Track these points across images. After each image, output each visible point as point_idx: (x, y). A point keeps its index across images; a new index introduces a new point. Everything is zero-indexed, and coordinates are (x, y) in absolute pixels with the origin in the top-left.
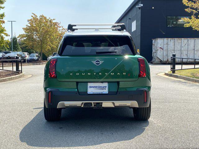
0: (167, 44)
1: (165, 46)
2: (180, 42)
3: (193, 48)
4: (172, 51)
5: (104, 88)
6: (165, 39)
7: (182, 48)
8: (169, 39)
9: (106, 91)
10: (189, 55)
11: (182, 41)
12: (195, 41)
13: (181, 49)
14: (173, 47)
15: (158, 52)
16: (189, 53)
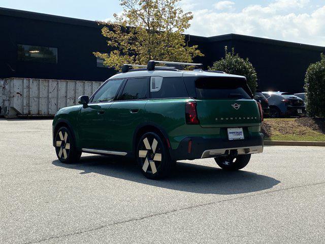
0: (28, 87)
1: (25, 90)
2: (47, 85)
3: (64, 95)
4: (35, 99)
5: (239, 133)
6: (25, 80)
7: (50, 95)
8: (31, 80)
9: (242, 137)
10: (59, 104)
11: (50, 84)
12: (67, 84)
13: (48, 96)
14: (37, 92)
15: (15, 99)
16: (59, 102)
